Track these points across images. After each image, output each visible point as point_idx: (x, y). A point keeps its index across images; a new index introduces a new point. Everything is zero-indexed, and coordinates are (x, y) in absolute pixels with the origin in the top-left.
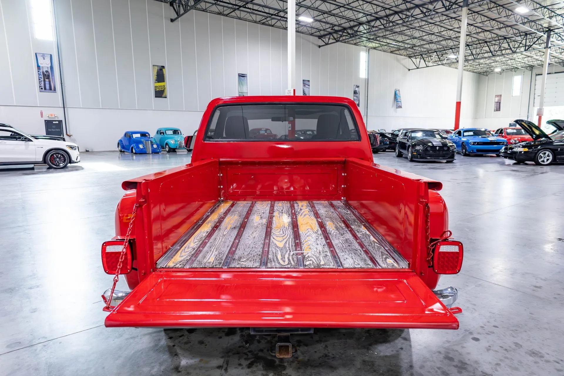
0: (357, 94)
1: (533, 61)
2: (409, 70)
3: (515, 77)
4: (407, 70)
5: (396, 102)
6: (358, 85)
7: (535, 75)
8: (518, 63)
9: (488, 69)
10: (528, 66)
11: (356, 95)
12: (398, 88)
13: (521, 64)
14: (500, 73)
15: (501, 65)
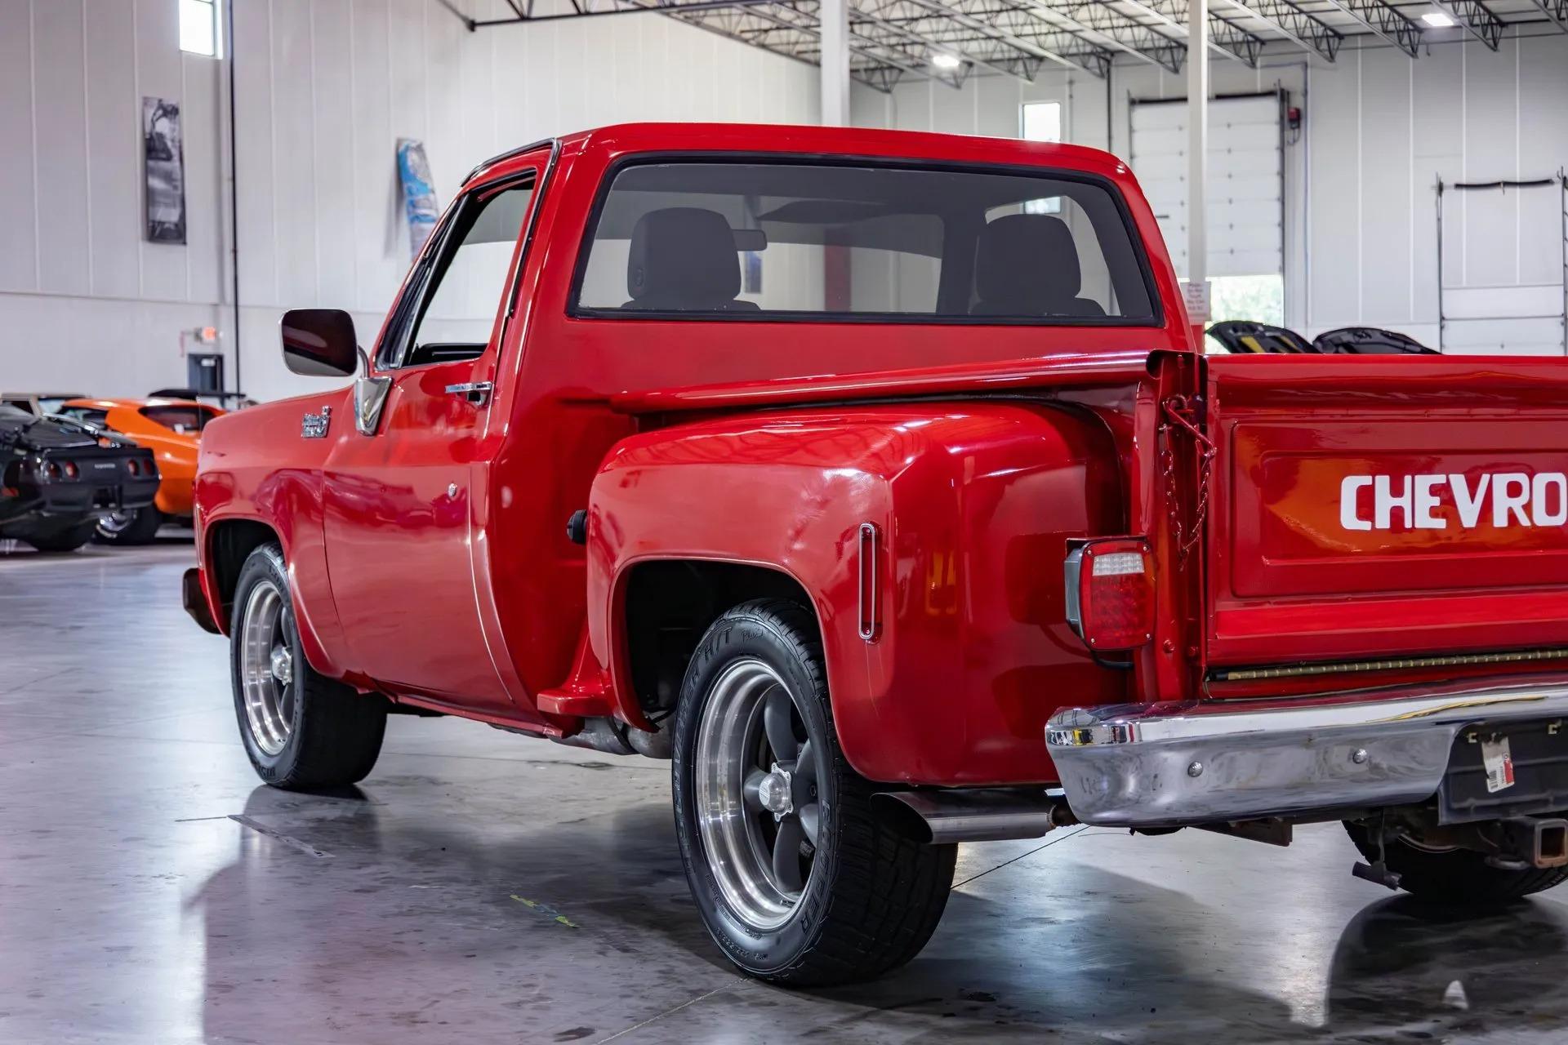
0: (169, 158)
1: (1115, 23)
2: (472, 26)
3: (1026, 107)
4: (462, 26)
5: (405, 220)
6: (170, 100)
7: (1125, 104)
8: (1045, 28)
9: (895, 56)
10: (1088, 49)
11: (164, 165)
12: (413, 135)
13: (1059, 36)
14: (956, 81)
15: (960, 35)
